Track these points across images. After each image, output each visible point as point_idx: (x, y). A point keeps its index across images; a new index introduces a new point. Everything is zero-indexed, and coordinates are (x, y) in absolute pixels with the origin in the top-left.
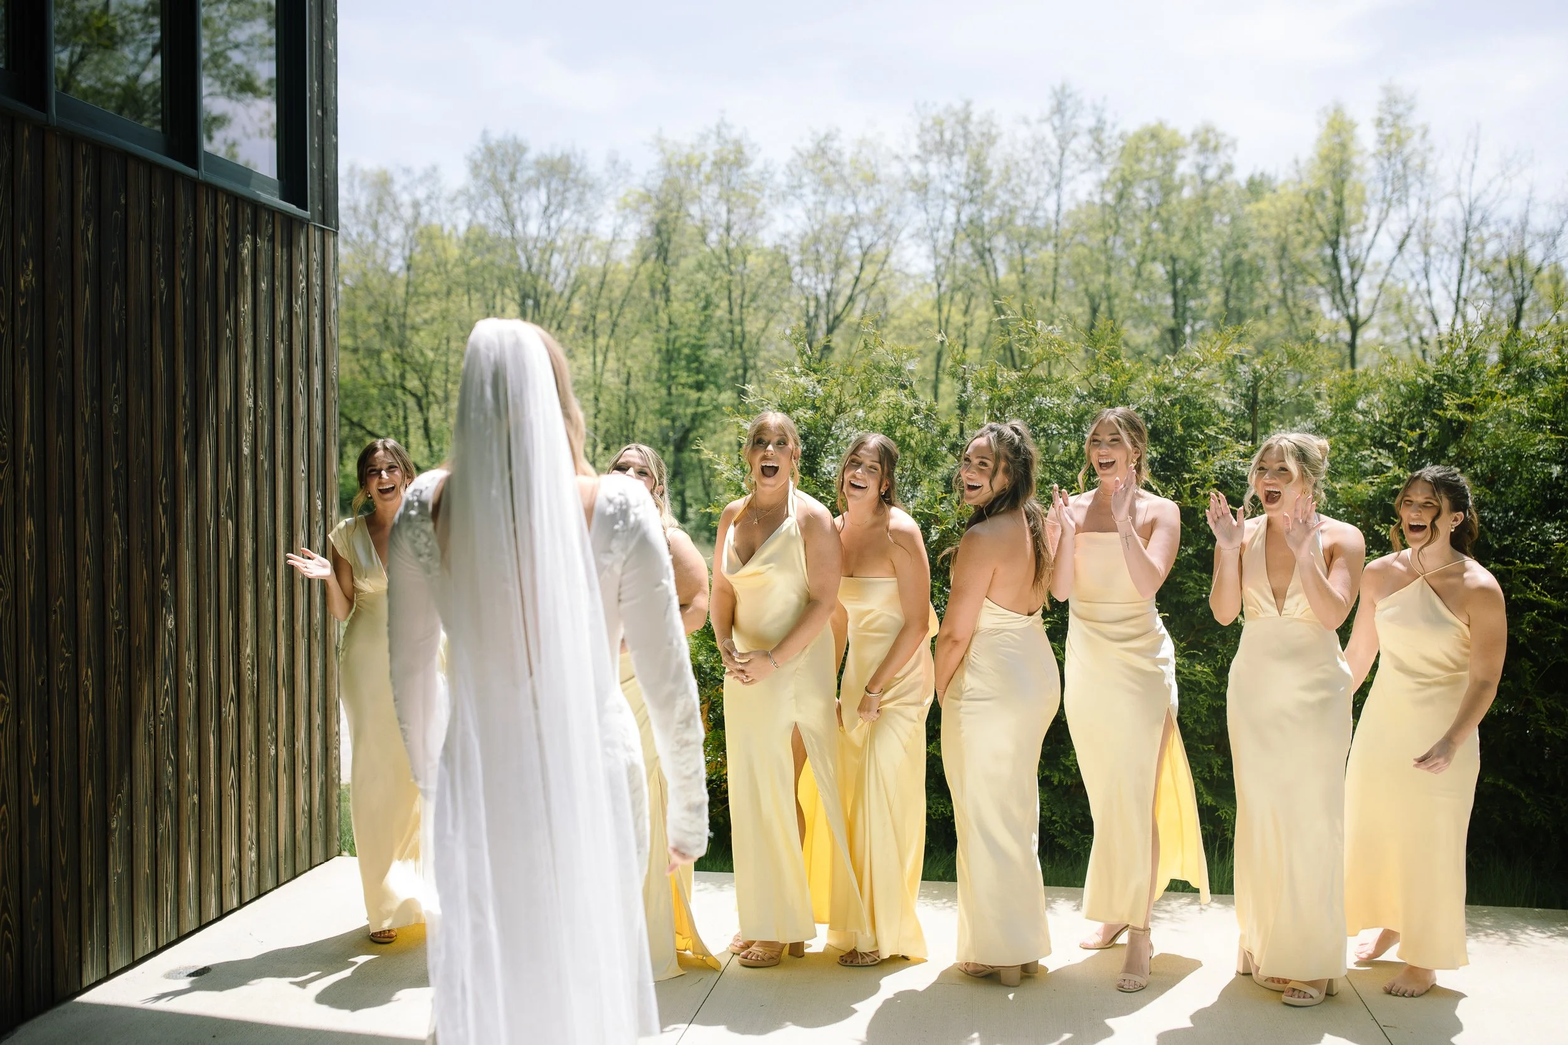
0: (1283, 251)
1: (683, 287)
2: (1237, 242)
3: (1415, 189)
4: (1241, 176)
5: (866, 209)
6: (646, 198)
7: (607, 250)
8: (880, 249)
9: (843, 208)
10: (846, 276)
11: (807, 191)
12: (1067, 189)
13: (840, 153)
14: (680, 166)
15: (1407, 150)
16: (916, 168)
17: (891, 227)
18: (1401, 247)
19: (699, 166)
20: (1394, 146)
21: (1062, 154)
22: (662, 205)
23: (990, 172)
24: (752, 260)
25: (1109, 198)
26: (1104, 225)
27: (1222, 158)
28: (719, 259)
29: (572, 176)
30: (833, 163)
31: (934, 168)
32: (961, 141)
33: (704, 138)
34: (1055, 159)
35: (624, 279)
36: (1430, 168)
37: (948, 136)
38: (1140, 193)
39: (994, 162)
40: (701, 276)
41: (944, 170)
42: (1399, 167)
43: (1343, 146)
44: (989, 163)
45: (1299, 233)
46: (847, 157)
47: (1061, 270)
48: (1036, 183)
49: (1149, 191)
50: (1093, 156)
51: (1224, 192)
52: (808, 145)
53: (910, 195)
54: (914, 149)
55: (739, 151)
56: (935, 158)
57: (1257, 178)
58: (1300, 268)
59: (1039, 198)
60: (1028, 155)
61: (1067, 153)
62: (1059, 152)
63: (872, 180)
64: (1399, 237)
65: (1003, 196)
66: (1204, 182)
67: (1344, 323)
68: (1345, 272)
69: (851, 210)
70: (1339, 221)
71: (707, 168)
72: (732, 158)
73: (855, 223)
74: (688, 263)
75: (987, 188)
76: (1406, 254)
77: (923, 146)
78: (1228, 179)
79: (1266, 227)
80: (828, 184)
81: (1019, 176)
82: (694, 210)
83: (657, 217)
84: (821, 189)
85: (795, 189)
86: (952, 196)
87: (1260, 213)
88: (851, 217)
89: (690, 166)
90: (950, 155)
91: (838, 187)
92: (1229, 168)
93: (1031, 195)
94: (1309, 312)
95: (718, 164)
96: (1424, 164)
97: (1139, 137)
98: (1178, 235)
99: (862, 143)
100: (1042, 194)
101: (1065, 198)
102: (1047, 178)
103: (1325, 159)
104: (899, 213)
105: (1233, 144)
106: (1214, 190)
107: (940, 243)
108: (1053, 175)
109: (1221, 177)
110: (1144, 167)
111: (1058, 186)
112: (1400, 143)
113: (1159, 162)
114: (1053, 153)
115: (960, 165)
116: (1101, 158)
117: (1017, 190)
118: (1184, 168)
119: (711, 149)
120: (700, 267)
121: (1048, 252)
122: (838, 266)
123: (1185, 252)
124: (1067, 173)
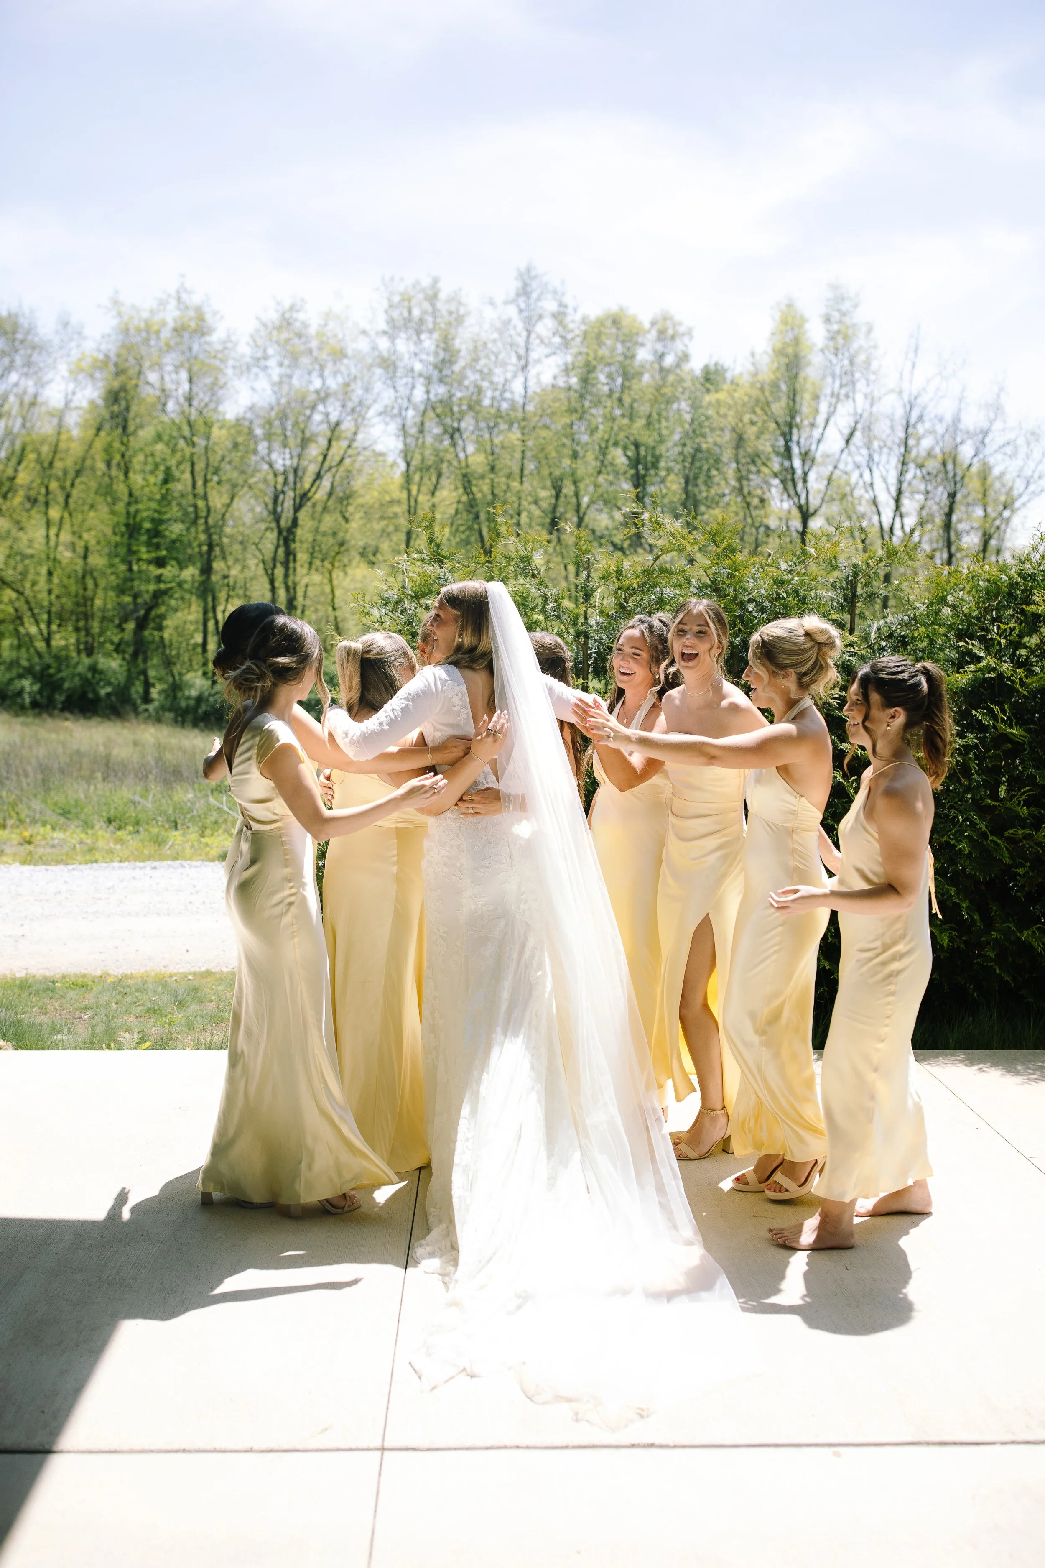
0: (740, 441)
1: (141, 457)
2: (696, 430)
3: (861, 385)
4: (696, 365)
5: (333, 384)
6: (101, 364)
7: (60, 416)
8: (347, 425)
9: (310, 382)
10: (314, 451)
11: (272, 363)
12: (533, 371)
13: (305, 325)
14: (138, 330)
15: (855, 346)
16: (384, 344)
17: (360, 403)
18: (848, 441)
19: (158, 332)
20: (840, 341)
21: (528, 337)
22: (120, 372)
23: (459, 351)
24: (216, 432)
25: (574, 381)
26: (571, 411)
27: (679, 346)
28: (180, 429)
29: (19, 336)
30: (299, 336)
31: (403, 346)
32: (430, 319)
33: (163, 303)
34: (521, 341)
35: (77, 449)
36: (875, 365)
37: (416, 313)
38: (602, 378)
39: (462, 342)
40: (159, 447)
41: (412, 348)
42: (846, 362)
43: (797, 341)
44: (457, 343)
45: (753, 423)
46: (312, 330)
47: (528, 454)
48: (504, 364)
49: (610, 376)
50: (557, 340)
51: (681, 380)
52: (272, 316)
53: (378, 371)
54: (383, 326)
55: (200, 317)
56: (403, 335)
57: (712, 368)
58: (755, 458)
59: (506, 380)
60: (495, 336)
61: (533, 336)
62: (524, 334)
63: (339, 355)
64: (846, 432)
65: (472, 377)
66: (662, 369)
67: (795, 512)
68: (797, 463)
69: (317, 384)
70: (793, 413)
71: (166, 334)
72: (193, 324)
73: (323, 397)
74: (146, 434)
75: (457, 368)
76: (852, 447)
77: (391, 321)
78: (687, 367)
79: (725, 416)
80: (295, 358)
81: (487, 357)
82: (152, 377)
83: (116, 384)
84: (287, 362)
85: (259, 361)
86: (420, 375)
87: (718, 402)
88: (317, 392)
89: (149, 331)
90: (418, 332)
91: (305, 361)
92: (685, 357)
93: (499, 376)
94: (762, 501)
95: (179, 331)
96: (868, 363)
97: (601, 322)
98: (640, 423)
99: (328, 316)
100: (509, 375)
101: (532, 383)
102: (514, 360)
103: (779, 352)
104: (367, 390)
105: (689, 333)
106: (671, 378)
107: (409, 423)
108: (519, 358)
109: (678, 365)
110: (603, 352)
111: (524, 368)
112: (846, 338)
113: (620, 348)
114: (519, 335)
115: (429, 343)
116: (566, 343)
117: (486, 370)
118: (643, 355)
119: (171, 315)
120: (159, 437)
121: (515, 436)
122: (305, 443)
123: (648, 438)
124: (533, 355)
